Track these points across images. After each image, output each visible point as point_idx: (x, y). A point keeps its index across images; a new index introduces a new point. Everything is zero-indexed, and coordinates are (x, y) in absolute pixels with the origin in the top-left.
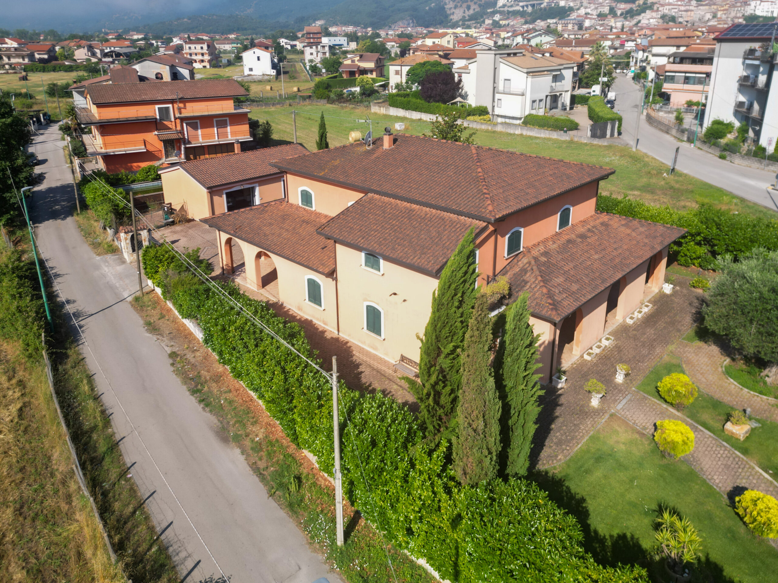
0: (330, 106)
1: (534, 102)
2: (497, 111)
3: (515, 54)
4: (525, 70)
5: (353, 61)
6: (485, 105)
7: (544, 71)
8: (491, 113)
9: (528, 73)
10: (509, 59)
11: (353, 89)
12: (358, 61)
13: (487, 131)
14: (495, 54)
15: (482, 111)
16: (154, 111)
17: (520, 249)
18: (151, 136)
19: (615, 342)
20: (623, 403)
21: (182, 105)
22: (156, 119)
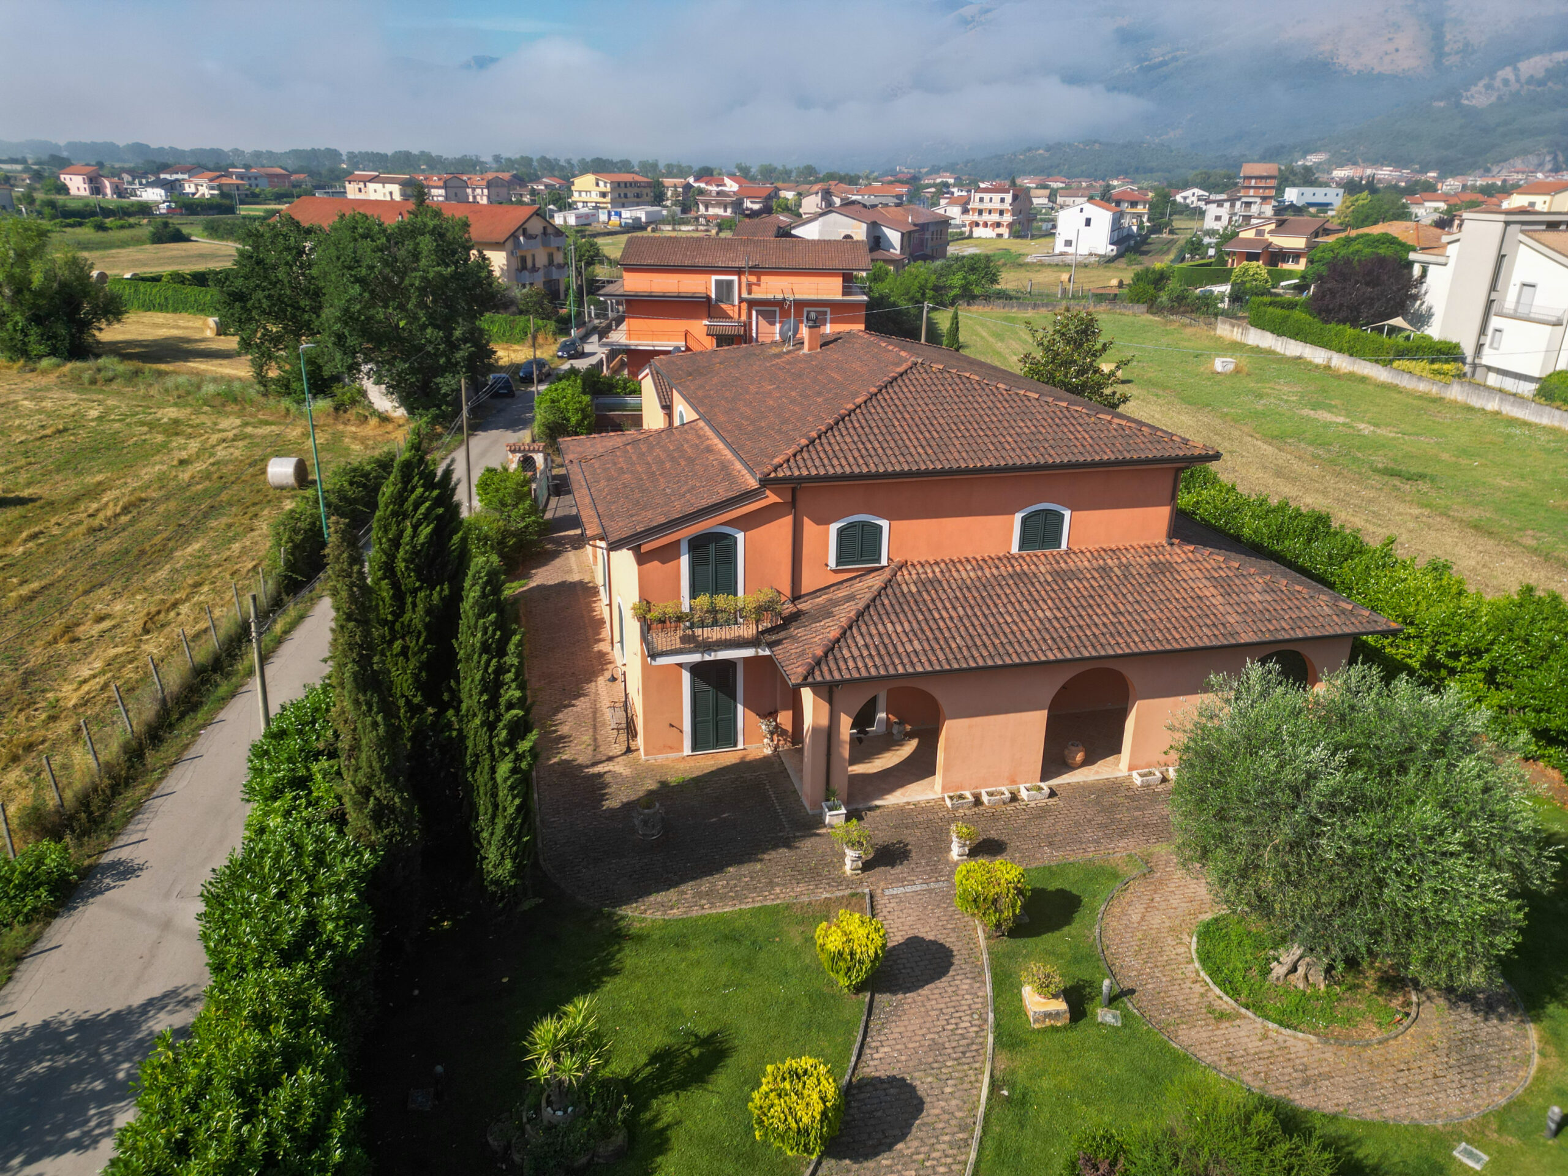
0: (1151, 317)
2: (1488, 358)
5: (1260, 233)
6: (1454, 340)
8: (1469, 360)
10: (1539, 235)
11: (1217, 289)
12: (1271, 232)
13: (1423, 397)
14: (1506, 223)
15: (1448, 353)
16: (706, 285)
17: (878, 560)
18: (699, 327)
19: (1052, 801)
20: (909, 889)
21: (753, 279)
22: (708, 298)
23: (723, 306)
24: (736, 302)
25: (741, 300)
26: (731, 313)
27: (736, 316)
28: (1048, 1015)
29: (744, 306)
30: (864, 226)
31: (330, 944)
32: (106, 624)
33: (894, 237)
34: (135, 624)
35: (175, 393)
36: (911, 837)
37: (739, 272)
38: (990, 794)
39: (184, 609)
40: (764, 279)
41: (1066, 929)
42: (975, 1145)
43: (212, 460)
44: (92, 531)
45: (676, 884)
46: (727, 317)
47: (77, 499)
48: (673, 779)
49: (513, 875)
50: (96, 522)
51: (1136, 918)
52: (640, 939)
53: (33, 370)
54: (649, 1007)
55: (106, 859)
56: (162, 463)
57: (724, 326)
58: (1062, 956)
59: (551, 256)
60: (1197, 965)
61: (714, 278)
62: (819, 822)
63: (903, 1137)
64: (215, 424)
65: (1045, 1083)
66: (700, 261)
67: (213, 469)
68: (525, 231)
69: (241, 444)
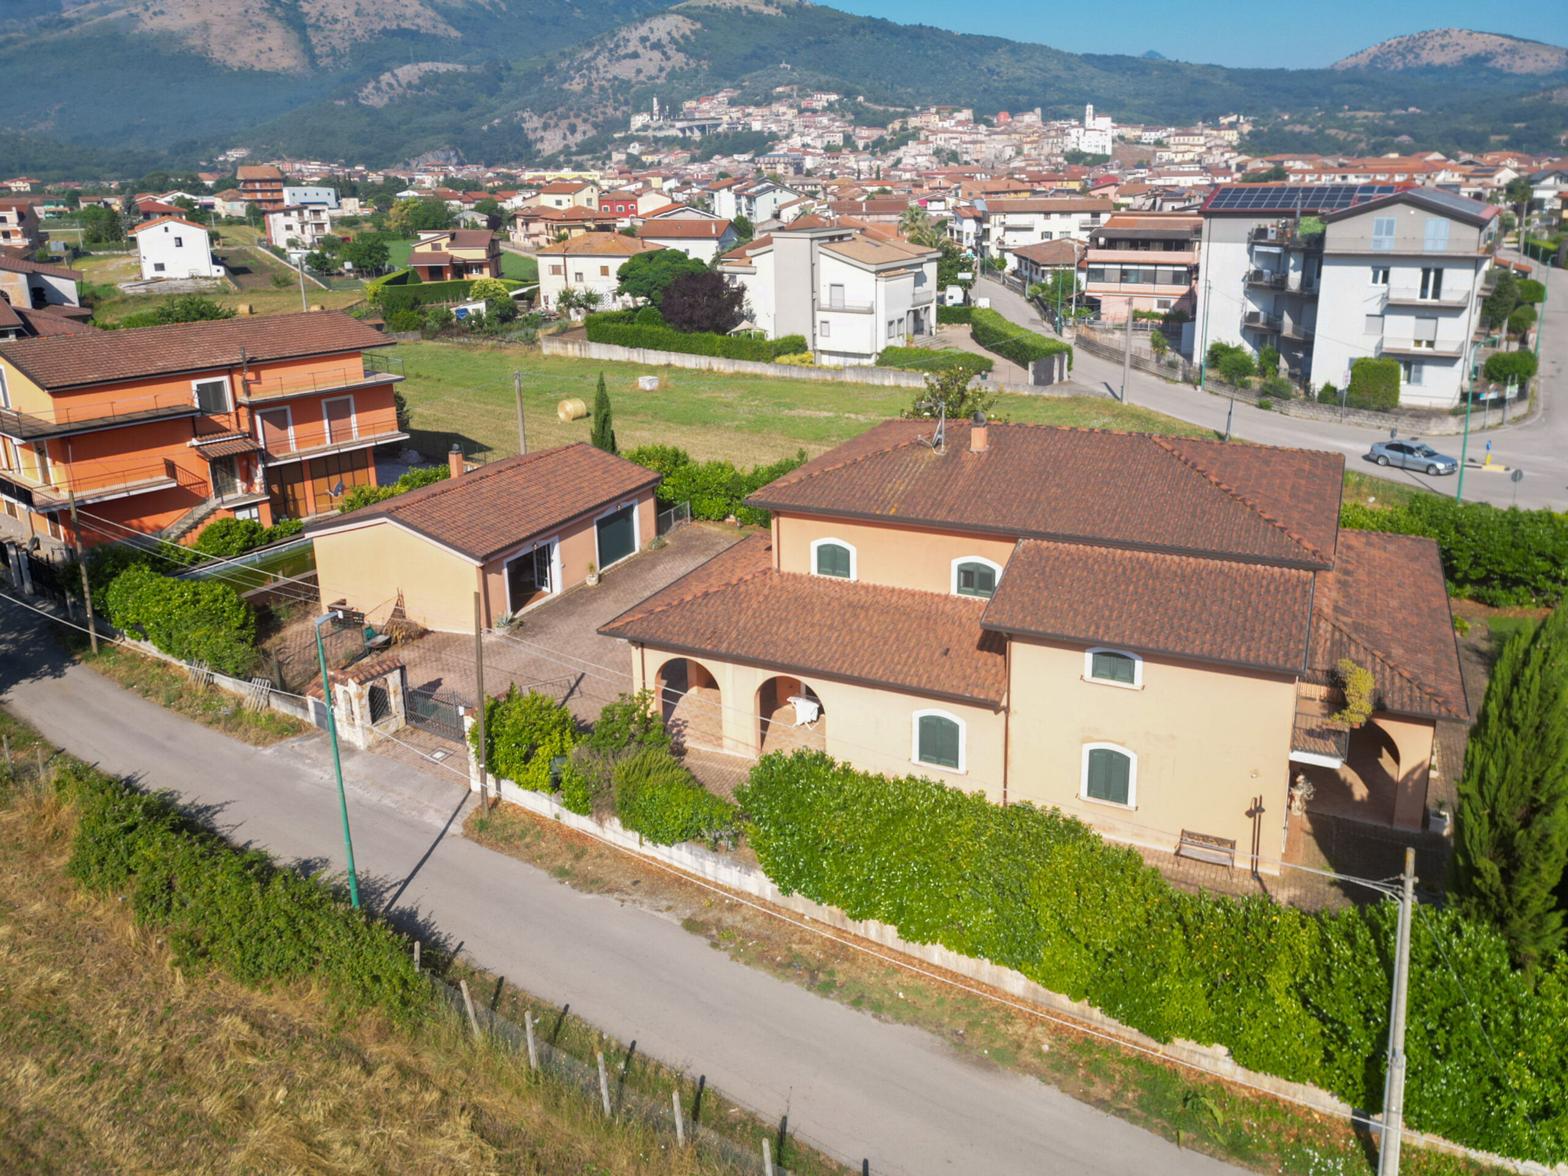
1: (891, 323)
2: (822, 344)
3: (841, 237)
4: (873, 268)
5: (436, 247)
6: (798, 332)
7: (899, 268)
8: (810, 347)
9: (877, 272)
10: (833, 246)
11: (471, 308)
12: (448, 246)
13: (825, 383)
14: (812, 239)
15: (796, 345)
16: (183, 395)
18: (185, 451)
21: (251, 376)
22: (190, 411)
23: (214, 416)
24: (231, 408)
25: (238, 406)
26: (226, 425)
27: (234, 427)
29: (244, 412)
37: (230, 370)
40: (265, 374)
46: (221, 430)
57: (220, 446)
61: (194, 384)
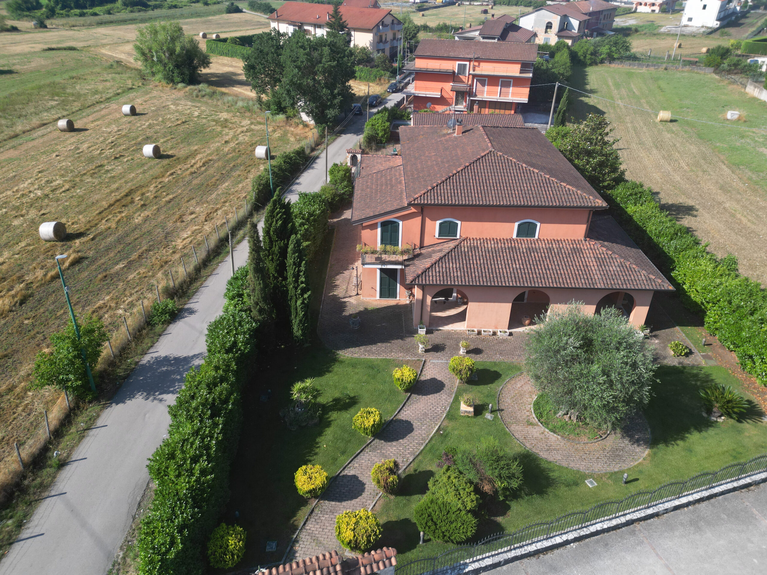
0: (713, 76)
11: (761, 59)
16: (453, 66)
17: (456, 236)
18: (448, 86)
19: (510, 337)
20: (440, 361)
21: (476, 64)
22: (454, 72)
23: (461, 76)
24: (467, 74)
26: (464, 80)
27: (466, 82)
28: (466, 412)
29: (471, 77)
30: (559, 17)
31: (240, 349)
32: (193, 216)
33: (575, 23)
34: (202, 218)
35: (227, 105)
36: (448, 343)
37: (470, 60)
38: (484, 331)
39: (219, 212)
40: (482, 64)
41: (490, 385)
42: (424, 445)
43: (237, 142)
44: (192, 173)
45: (359, 346)
46: (462, 82)
47: (187, 158)
48: (370, 308)
49: (302, 335)
50: (193, 170)
51: (519, 386)
52: (342, 362)
53: (175, 89)
54: (337, 384)
55: (187, 306)
56: (219, 142)
57: (460, 86)
58: (483, 394)
59: (394, 34)
60: (532, 406)
61: (458, 62)
62: (416, 332)
63: (403, 438)
64: (240, 123)
65: (456, 432)
66: (452, 54)
67: (237, 146)
68: (383, 22)
69: (248, 134)
